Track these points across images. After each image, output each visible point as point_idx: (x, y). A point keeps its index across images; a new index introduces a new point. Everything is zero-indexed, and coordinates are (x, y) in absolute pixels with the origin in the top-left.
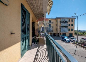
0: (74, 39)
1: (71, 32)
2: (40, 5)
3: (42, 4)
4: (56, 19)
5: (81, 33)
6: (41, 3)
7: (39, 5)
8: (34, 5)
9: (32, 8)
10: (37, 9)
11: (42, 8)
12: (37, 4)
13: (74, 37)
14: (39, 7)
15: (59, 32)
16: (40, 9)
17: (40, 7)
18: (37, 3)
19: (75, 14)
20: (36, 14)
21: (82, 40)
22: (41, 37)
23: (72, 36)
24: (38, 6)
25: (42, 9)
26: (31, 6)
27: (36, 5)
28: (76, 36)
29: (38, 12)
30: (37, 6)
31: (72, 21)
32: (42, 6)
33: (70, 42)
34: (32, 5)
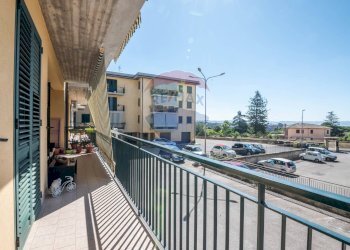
0: (195, 150)
1: (185, 127)
2: (98, 16)
3: (110, 15)
4: (138, 78)
5: (212, 131)
6: (108, 11)
7: (94, 18)
8: (71, 10)
9: (52, 18)
10: (81, 27)
11: (102, 30)
12: (84, 9)
13: (194, 142)
14: (93, 25)
15: (146, 129)
16: (92, 30)
17: (96, 26)
18: (88, 7)
19: (199, 69)
20: (62, 46)
21: (216, 151)
22: (78, 152)
23: (189, 141)
24: (91, 17)
25: (105, 33)
26: (52, 10)
27: (81, 13)
28: (199, 142)
29: (76, 40)
30: (84, 16)
31: (190, 91)
32: (108, 22)
33: (186, 161)
34: (56, 7)
